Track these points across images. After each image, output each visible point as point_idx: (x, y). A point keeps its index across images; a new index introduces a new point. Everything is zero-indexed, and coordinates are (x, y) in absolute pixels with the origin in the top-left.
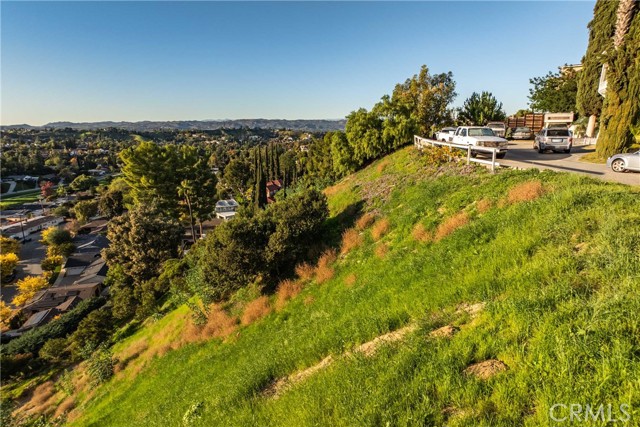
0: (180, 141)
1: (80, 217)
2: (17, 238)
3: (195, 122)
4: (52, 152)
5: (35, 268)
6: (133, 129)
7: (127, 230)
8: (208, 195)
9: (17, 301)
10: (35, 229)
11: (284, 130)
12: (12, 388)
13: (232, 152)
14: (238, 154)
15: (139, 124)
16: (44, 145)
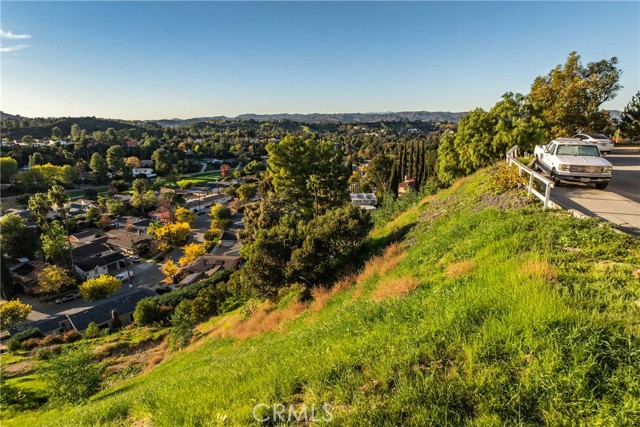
0: (342, 132)
1: (242, 198)
2: (196, 211)
3: (359, 114)
4: (237, 139)
5: (200, 237)
6: (303, 120)
7: (258, 215)
8: (339, 189)
9: (182, 261)
10: (209, 204)
11: (446, 123)
12: (154, 331)
13: (388, 145)
14: (393, 147)
15: (309, 116)
16: (232, 133)
